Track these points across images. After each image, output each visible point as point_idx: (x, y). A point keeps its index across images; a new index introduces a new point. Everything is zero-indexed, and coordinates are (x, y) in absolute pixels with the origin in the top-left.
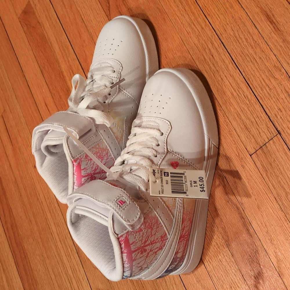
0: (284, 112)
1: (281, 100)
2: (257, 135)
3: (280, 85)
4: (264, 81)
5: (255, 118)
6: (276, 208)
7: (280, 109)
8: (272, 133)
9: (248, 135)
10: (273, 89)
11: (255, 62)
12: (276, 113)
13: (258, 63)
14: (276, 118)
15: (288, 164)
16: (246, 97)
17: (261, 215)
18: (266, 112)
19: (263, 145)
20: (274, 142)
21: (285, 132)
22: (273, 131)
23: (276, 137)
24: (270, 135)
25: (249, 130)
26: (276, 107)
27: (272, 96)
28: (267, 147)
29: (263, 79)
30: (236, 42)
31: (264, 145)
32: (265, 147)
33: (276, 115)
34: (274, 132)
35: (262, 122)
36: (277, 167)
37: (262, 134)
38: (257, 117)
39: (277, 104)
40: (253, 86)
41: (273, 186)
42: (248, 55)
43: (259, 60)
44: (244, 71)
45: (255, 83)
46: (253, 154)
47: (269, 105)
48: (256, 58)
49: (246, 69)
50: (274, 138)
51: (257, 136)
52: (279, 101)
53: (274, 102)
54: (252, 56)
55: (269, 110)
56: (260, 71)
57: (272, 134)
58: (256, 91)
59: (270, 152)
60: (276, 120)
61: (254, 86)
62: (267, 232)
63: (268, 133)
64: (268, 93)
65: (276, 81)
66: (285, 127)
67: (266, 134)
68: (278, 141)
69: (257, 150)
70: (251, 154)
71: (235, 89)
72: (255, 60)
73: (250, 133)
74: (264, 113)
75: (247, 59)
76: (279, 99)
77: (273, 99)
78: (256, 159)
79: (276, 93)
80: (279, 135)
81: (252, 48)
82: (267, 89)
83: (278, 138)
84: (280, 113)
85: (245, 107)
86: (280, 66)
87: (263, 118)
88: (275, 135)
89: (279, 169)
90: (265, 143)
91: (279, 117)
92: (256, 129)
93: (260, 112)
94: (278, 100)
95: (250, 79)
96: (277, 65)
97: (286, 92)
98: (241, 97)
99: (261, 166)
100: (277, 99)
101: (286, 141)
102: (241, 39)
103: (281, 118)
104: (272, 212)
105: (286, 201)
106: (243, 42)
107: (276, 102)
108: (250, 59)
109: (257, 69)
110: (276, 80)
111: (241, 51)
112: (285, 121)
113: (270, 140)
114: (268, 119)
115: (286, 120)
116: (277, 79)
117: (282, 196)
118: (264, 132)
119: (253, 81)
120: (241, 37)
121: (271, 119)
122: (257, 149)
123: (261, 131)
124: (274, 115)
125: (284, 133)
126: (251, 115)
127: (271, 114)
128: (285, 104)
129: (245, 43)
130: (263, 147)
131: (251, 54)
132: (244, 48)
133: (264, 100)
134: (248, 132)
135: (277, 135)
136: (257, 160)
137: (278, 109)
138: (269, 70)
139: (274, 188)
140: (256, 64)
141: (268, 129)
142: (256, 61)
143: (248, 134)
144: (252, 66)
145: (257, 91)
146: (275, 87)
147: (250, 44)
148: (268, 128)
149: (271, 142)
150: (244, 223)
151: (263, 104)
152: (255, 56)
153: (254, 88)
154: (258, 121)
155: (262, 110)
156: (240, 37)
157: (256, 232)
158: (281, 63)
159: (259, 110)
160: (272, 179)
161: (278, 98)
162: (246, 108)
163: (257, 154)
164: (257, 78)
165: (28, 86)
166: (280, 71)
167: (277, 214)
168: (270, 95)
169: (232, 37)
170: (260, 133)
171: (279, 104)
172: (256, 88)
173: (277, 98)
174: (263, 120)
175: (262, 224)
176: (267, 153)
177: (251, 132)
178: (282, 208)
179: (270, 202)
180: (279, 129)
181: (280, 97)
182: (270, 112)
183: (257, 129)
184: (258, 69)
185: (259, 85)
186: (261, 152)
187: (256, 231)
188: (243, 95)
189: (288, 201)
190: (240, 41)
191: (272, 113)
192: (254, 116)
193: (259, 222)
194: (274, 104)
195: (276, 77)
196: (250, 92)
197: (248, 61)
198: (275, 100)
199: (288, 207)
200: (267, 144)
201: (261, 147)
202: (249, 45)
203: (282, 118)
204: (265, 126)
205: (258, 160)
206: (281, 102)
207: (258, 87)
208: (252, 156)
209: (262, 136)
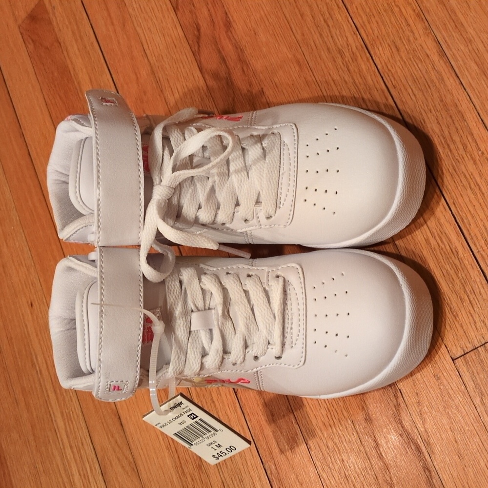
5: (470, 294)
11: (477, 190)
13: (483, 194)
16: (454, 250)
17: (464, 470)
19: (479, 345)
30: (444, 147)
31: (482, 345)
32: (483, 350)
35: (480, 303)
37: (480, 324)
38: (472, 291)
40: (470, 234)
42: (465, 176)
43: (485, 186)
44: (454, 204)
45: (474, 230)
46: (458, 358)
48: (480, 184)
49: (459, 200)
51: (470, 327)
54: (472, 177)
58: (475, 245)
61: (472, 234)
69: (467, 353)
70: (454, 357)
71: (434, 234)
72: (477, 187)
73: (455, 318)
75: (461, 182)
78: (463, 369)
81: (475, 163)
85: (450, 269)
90: (483, 343)
95: (465, 221)
98: (445, 250)
99: (472, 383)
102: (454, 142)
106: (457, 149)
108: (469, 184)
109: (480, 204)
111: (453, 166)
119: (471, 224)
120: (454, 139)
122: (466, 351)
123: (477, 319)
126: (461, 286)
129: (462, 151)
130: (479, 349)
131: (470, 174)
132: (459, 161)
134: (452, 317)
136: (465, 371)
140: (479, 195)
142: (480, 189)
144: (472, 196)
145: (477, 244)
147: (471, 155)
150: (429, 479)
151: (486, 271)
152: (478, 179)
153: (472, 238)
154: (474, 299)
156: (452, 139)
159: (478, 280)
162: (452, 272)
163: (465, 360)
164: (479, 222)
165: (29, 155)
169: (437, 136)
170: (475, 322)
172: (475, 238)
177: (457, 318)
183: (470, 313)
184: (483, 205)
185: (482, 234)
186: (474, 357)
188: (448, 247)
190: (452, 147)
192: (467, 289)
196: (462, 245)
197: (463, 185)
201: (476, 348)
202: (469, 157)
205: (468, 370)
207: (479, 237)
208: (456, 361)
209: (478, 327)
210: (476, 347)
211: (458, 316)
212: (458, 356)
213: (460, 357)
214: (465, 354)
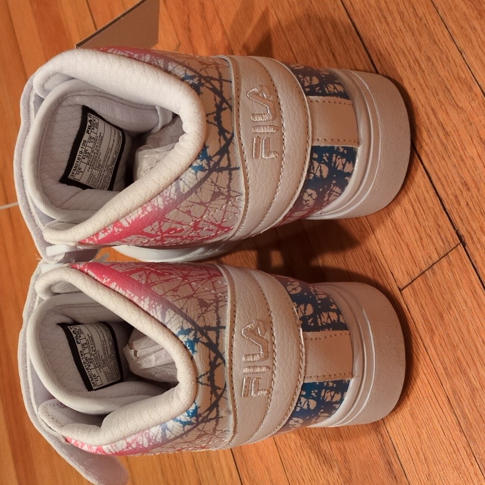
0: (474, 190)
1: (469, 162)
2: (415, 243)
3: (468, 124)
4: (435, 114)
5: (414, 203)
6: (450, 421)
7: (466, 184)
8: (448, 242)
9: (397, 242)
10: (453, 133)
11: (417, 68)
12: (458, 193)
13: (423, 72)
14: (457, 206)
15: (478, 320)
17: (418, 432)
18: (435, 189)
19: (426, 268)
20: (449, 263)
21: (475, 239)
22: (449, 235)
23: (454, 250)
24: (442, 245)
25: (400, 231)
26: (457, 179)
27: (451, 151)
28: (434, 273)
29: (433, 110)
30: (381, 22)
31: (429, 268)
32: (431, 273)
33: (456, 197)
34: (451, 240)
35: (426, 213)
36: (454, 323)
37: (426, 240)
38: (417, 200)
39: (459, 169)
41: (445, 369)
42: (404, 53)
43: (425, 62)
46: (406, 287)
47: (444, 172)
48: (419, 59)
50: (449, 254)
51: (416, 246)
52: (465, 164)
53: (455, 166)
54: (411, 53)
55: (443, 186)
56: (427, 91)
57: (446, 243)
59: (440, 285)
60: (455, 210)
62: (429, 476)
63: (437, 240)
64: (442, 144)
65: (460, 115)
66: (475, 227)
67: (433, 243)
68: (459, 261)
69: (414, 280)
70: (401, 287)
72: (417, 64)
73: (400, 236)
74: (432, 192)
75: (400, 62)
76: (464, 158)
77: (453, 158)
79: (459, 145)
80: (460, 247)
81: (413, 34)
82: (441, 134)
83: (460, 254)
84: (465, 194)
86: (469, 76)
87: (430, 204)
88: (452, 247)
89: (460, 329)
90: (431, 264)
91: (463, 204)
92: (414, 229)
93: (424, 189)
94: (462, 160)
96: (463, 76)
97: (480, 142)
99: (421, 318)
100: (460, 160)
101: (476, 262)
102: (391, 13)
103: (468, 204)
104: (440, 429)
105: (471, 410)
106: (394, 20)
107: (457, 166)
108: (409, 62)
109: (421, 85)
110: (460, 111)
111: (391, 44)
112: (474, 212)
113: (442, 258)
114: (438, 208)
115: (478, 212)
116: (461, 108)
117: (463, 395)
118: (430, 237)
120: (390, 8)
121: (447, 207)
122: (414, 277)
123: (423, 235)
124: (452, 197)
125: (473, 242)
127: (446, 196)
128: (478, 172)
129: (399, 23)
130: (427, 272)
131: (409, 49)
132: (396, 36)
133: (432, 160)
134: (397, 235)
135: (456, 246)
136: (413, 303)
137: (462, 184)
138: (446, 87)
139: (446, 374)
140: (419, 74)
141: (440, 230)
142: (420, 66)
143: (396, 240)
146: (457, 130)
147: (409, 25)
148: (439, 227)
149: (444, 262)
150: (381, 445)
151: (430, 171)
152: (417, 54)
154: (418, 208)
155: (429, 185)
156: (388, 9)
157: (406, 472)
158: (472, 70)
159: (422, 184)
160: (442, 352)
161: (463, 155)
163: (413, 289)
166: (470, 89)
167: (450, 436)
168: (446, 149)
169: (373, 9)
170: (421, 239)
171: (465, 170)
173: (461, 156)
174: (429, 208)
175: (418, 454)
176: (435, 288)
177: (402, 235)
178: (462, 425)
179: (438, 406)
180: (463, 232)
181: (466, 154)
182: (444, 189)
183: (416, 228)
184: (424, 85)
186: (422, 285)
187: (405, 470)
189: (475, 409)
190: (389, 19)
191: (449, 192)
193: (413, 449)
194: (454, 171)
195: (460, 105)
197: (403, 66)
198: (455, 161)
199: (475, 423)
200: (435, 267)
201: (424, 272)
202: (407, 28)
203: (471, 204)
204: (432, 223)
205: (416, 302)
206: (468, 166)
208: (404, 291)
209: (425, 245)
210: (424, 270)
211: (403, 234)
212: (405, 285)
213: (407, 286)
214: (412, 282)
